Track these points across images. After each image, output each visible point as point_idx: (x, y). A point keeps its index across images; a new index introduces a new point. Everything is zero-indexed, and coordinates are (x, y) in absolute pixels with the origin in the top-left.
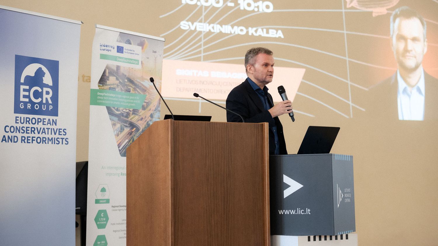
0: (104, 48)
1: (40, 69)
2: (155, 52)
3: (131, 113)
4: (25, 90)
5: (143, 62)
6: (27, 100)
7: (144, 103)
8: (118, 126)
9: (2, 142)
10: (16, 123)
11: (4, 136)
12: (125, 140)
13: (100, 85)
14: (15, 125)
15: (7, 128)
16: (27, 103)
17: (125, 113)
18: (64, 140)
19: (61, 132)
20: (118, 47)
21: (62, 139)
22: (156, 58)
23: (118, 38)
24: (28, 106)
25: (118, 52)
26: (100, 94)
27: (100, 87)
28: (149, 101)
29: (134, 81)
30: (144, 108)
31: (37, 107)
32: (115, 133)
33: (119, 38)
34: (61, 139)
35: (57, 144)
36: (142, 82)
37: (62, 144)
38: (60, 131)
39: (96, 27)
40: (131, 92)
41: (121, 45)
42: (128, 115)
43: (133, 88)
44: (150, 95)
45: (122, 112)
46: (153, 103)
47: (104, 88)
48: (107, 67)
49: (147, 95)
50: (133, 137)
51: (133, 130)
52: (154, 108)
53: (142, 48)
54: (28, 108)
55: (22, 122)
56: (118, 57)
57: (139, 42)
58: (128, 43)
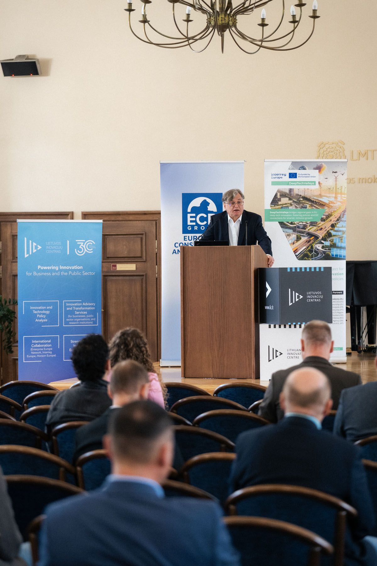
0: (274, 176)
1: (205, 201)
2: (336, 172)
3: (309, 225)
4: (191, 217)
5: (321, 182)
6: (194, 224)
7: (323, 216)
8: (294, 236)
9: (173, 254)
10: (184, 240)
11: (174, 250)
12: (302, 247)
13: (272, 206)
14: (184, 242)
15: (176, 244)
16: (194, 226)
17: (302, 225)
20: (290, 174)
22: (336, 177)
23: (290, 167)
24: (195, 228)
25: (290, 177)
26: (272, 213)
27: (272, 208)
28: (329, 214)
29: (310, 198)
30: (323, 220)
31: (203, 228)
32: (290, 242)
36: (320, 199)
40: (307, 208)
41: (293, 171)
42: (305, 227)
43: (310, 204)
44: (330, 209)
45: (298, 225)
46: (334, 215)
47: (277, 208)
48: (278, 191)
49: (326, 209)
50: (311, 244)
51: (311, 239)
52: (336, 219)
53: (319, 172)
54: (195, 229)
55: (190, 239)
56: (290, 182)
57: (315, 166)
58: (302, 169)
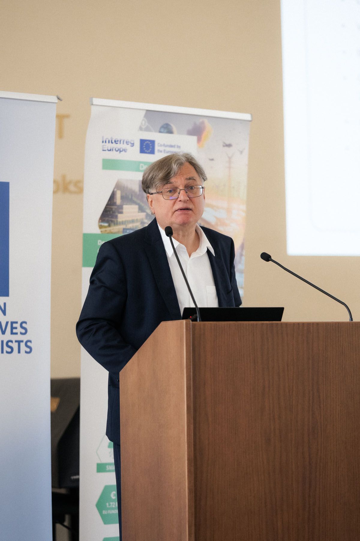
0: (110, 146)
2: (229, 146)
13: (103, 224)
18: (22, 345)
19: (16, 328)
20: (142, 142)
21: (19, 342)
22: (230, 158)
23: (142, 123)
25: (142, 151)
27: (103, 230)
33: (144, 122)
34: (17, 344)
35: (7, 352)
37: (19, 352)
38: (14, 325)
39: (92, 104)
41: (148, 136)
47: (112, 231)
48: (118, 186)
53: (199, 140)
56: (142, 162)
57: (190, 127)
58: (166, 131)
